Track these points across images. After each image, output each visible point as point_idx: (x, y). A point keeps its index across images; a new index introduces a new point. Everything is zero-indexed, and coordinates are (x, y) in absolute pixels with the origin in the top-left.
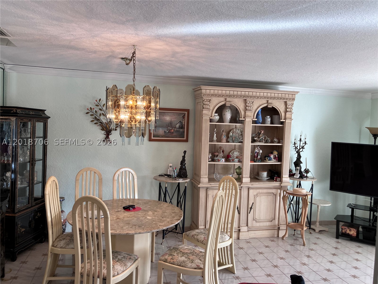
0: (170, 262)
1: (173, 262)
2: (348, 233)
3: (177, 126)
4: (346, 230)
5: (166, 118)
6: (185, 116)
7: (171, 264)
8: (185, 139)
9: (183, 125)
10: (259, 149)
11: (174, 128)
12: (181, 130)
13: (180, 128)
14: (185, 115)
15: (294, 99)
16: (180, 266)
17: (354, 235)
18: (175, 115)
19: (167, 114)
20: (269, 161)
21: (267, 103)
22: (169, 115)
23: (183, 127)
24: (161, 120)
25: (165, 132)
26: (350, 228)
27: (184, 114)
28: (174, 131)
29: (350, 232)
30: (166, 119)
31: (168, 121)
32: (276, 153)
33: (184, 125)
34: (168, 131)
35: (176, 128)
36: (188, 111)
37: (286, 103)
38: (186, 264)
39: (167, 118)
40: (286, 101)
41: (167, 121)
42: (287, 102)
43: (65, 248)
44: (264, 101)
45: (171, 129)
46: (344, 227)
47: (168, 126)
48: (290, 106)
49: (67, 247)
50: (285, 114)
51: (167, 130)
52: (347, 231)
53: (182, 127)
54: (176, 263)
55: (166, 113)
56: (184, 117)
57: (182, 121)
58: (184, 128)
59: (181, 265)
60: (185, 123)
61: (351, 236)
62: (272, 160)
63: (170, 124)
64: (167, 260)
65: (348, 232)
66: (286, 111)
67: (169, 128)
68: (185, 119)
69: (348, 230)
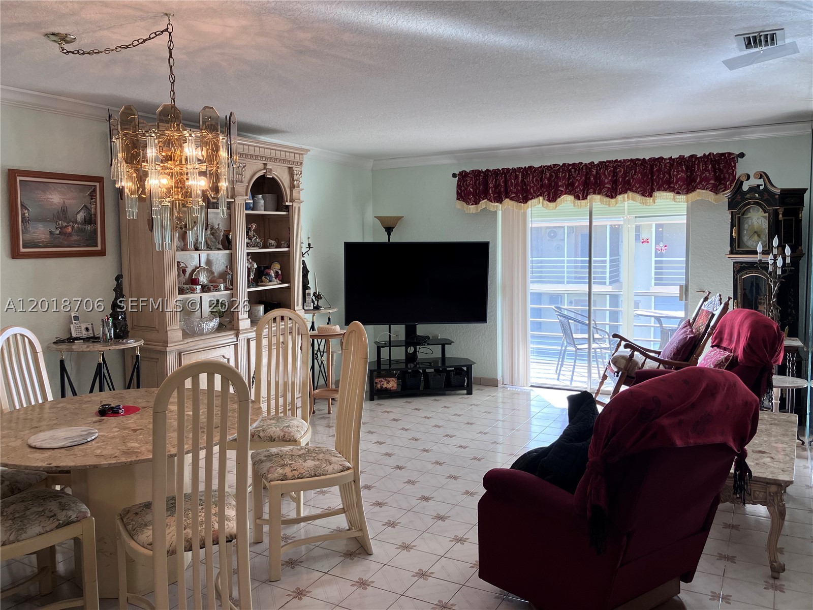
0: (294, 476)
1: (300, 473)
2: (386, 387)
3: (80, 217)
4: (382, 383)
5: (50, 196)
6: (96, 193)
7: (298, 478)
8: (99, 248)
9: (91, 216)
10: (251, 261)
11: (73, 222)
12: (89, 228)
13: (85, 221)
14: (95, 190)
15: (301, 163)
16: (315, 476)
17: (393, 388)
18: (72, 189)
19: (53, 188)
20: (270, 283)
21: (265, 168)
22: (59, 189)
23: (93, 219)
24: (40, 203)
25: (51, 233)
26: (388, 379)
27: (93, 188)
28: (72, 230)
29: (388, 385)
30: (52, 200)
31: (56, 206)
32: (277, 266)
33: (95, 215)
34: (58, 232)
35: (75, 222)
36: (100, 180)
37: (290, 169)
38: (324, 470)
39: (54, 197)
40: (292, 167)
41: (55, 204)
42: (294, 168)
43: (19, 541)
44: (259, 164)
45: (66, 227)
46: (379, 379)
47: (59, 219)
48: (298, 176)
49: (24, 536)
50: (291, 191)
51: (57, 228)
52: (383, 385)
53: (90, 220)
54: (307, 474)
55: (50, 185)
56: (92, 195)
57: (89, 206)
58: (96, 223)
59: (317, 474)
60: (96, 209)
61: (390, 390)
62: (274, 282)
63: (63, 213)
64: (285, 475)
65: (385, 385)
66: (292, 187)
67: (62, 224)
68: (96, 201)
69: (385, 383)
